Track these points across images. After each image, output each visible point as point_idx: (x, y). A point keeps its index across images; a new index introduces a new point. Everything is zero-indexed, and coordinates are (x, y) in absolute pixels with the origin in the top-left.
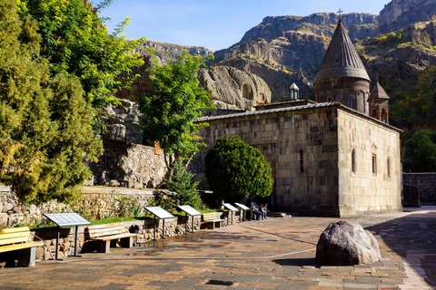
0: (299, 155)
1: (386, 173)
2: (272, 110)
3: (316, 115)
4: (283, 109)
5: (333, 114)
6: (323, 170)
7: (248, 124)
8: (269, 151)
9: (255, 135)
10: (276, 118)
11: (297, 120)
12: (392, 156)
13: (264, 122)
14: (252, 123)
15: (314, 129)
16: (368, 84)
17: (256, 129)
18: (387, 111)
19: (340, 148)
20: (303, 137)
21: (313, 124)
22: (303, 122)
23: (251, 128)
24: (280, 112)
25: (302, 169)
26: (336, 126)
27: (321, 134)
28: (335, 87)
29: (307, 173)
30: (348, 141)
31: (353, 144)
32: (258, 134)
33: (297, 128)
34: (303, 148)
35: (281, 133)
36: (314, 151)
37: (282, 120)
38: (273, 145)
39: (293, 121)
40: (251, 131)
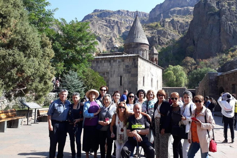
0: (120, 78)
1: (157, 87)
2: (108, 57)
3: (128, 60)
4: (113, 56)
5: (136, 60)
6: (131, 85)
7: (96, 62)
8: (106, 76)
9: (99, 68)
10: (109, 60)
11: (119, 62)
12: (159, 79)
13: (103, 62)
14: (97, 62)
15: (127, 66)
16: (148, 47)
17: (99, 65)
18: (157, 59)
19: (138, 75)
20: (122, 70)
21: (127, 64)
22: (122, 63)
23: (97, 64)
24: (112, 57)
25: (121, 84)
26: (137, 65)
27: (130, 69)
28: (134, 47)
29: (123, 86)
30: (142, 73)
31: (144, 73)
32: (100, 68)
33: (119, 65)
34: (122, 75)
35: (112, 67)
36: (127, 76)
37: (112, 61)
38: (108, 73)
39: (117, 62)
40: (97, 66)
